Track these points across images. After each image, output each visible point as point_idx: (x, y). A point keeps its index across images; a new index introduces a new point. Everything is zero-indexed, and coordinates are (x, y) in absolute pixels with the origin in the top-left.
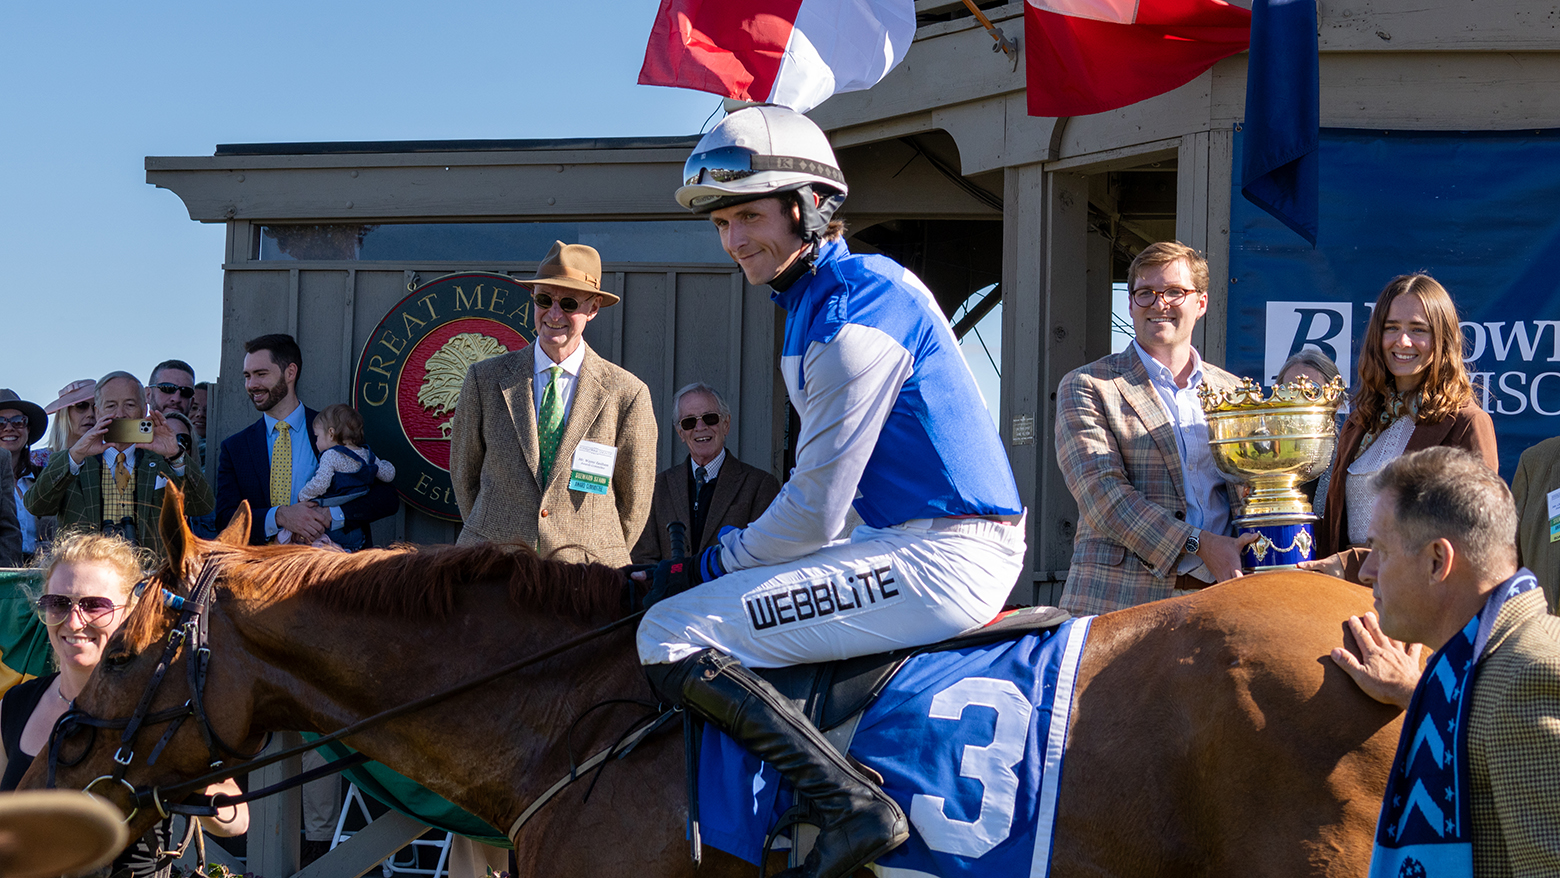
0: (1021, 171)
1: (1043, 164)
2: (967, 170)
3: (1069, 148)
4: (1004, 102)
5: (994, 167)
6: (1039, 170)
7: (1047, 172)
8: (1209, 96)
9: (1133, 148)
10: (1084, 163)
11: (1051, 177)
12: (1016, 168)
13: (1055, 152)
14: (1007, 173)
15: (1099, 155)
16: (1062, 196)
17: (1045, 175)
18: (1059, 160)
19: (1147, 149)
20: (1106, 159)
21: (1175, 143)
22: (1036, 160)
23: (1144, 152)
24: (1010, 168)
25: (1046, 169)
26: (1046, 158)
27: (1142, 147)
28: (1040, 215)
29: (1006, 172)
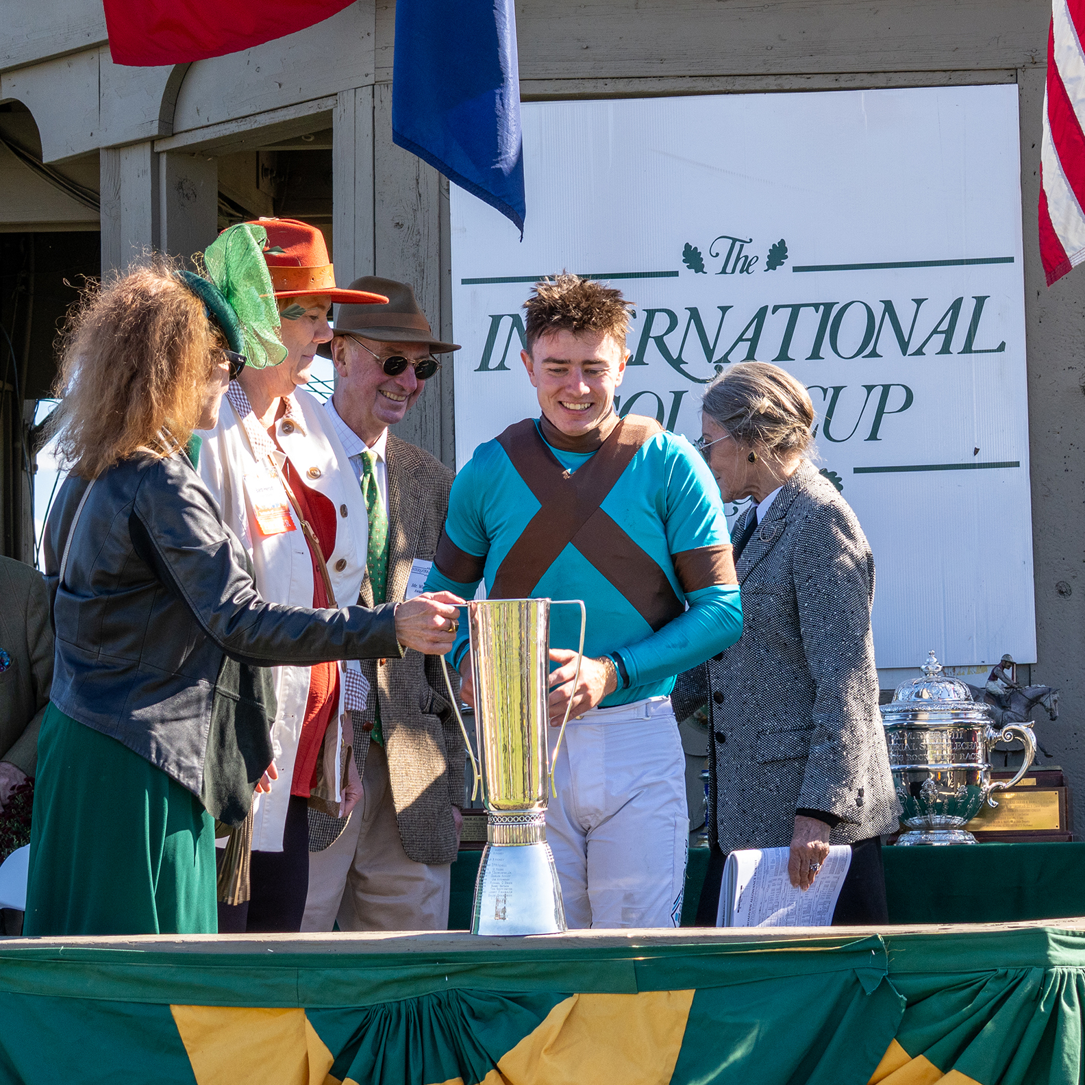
0: (124, 153)
1: (152, 141)
2: (49, 156)
3: (188, 118)
4: (96, 58)
5: (86, 150)
6: (147, 149)
7: (159, 153)
8: (373, 36)
9: (272, 114)
10: (208, 137)
11: (164, 159)
12: (116, 148)
13: (168, 123)
14: (103, 157)
15: (227, 126)
16: (180, 186)
17: (156, 156)
18: (173, 135)
19: (290, 114)
20: (237, 130)
21: (328, 104)
22: (141, 136)
23: (288, 118)
24: (108, 148)
25: (158, 149)
26: (155, 132)
27: (284, 112)
28: (150, 213)
29: (103, 154)
